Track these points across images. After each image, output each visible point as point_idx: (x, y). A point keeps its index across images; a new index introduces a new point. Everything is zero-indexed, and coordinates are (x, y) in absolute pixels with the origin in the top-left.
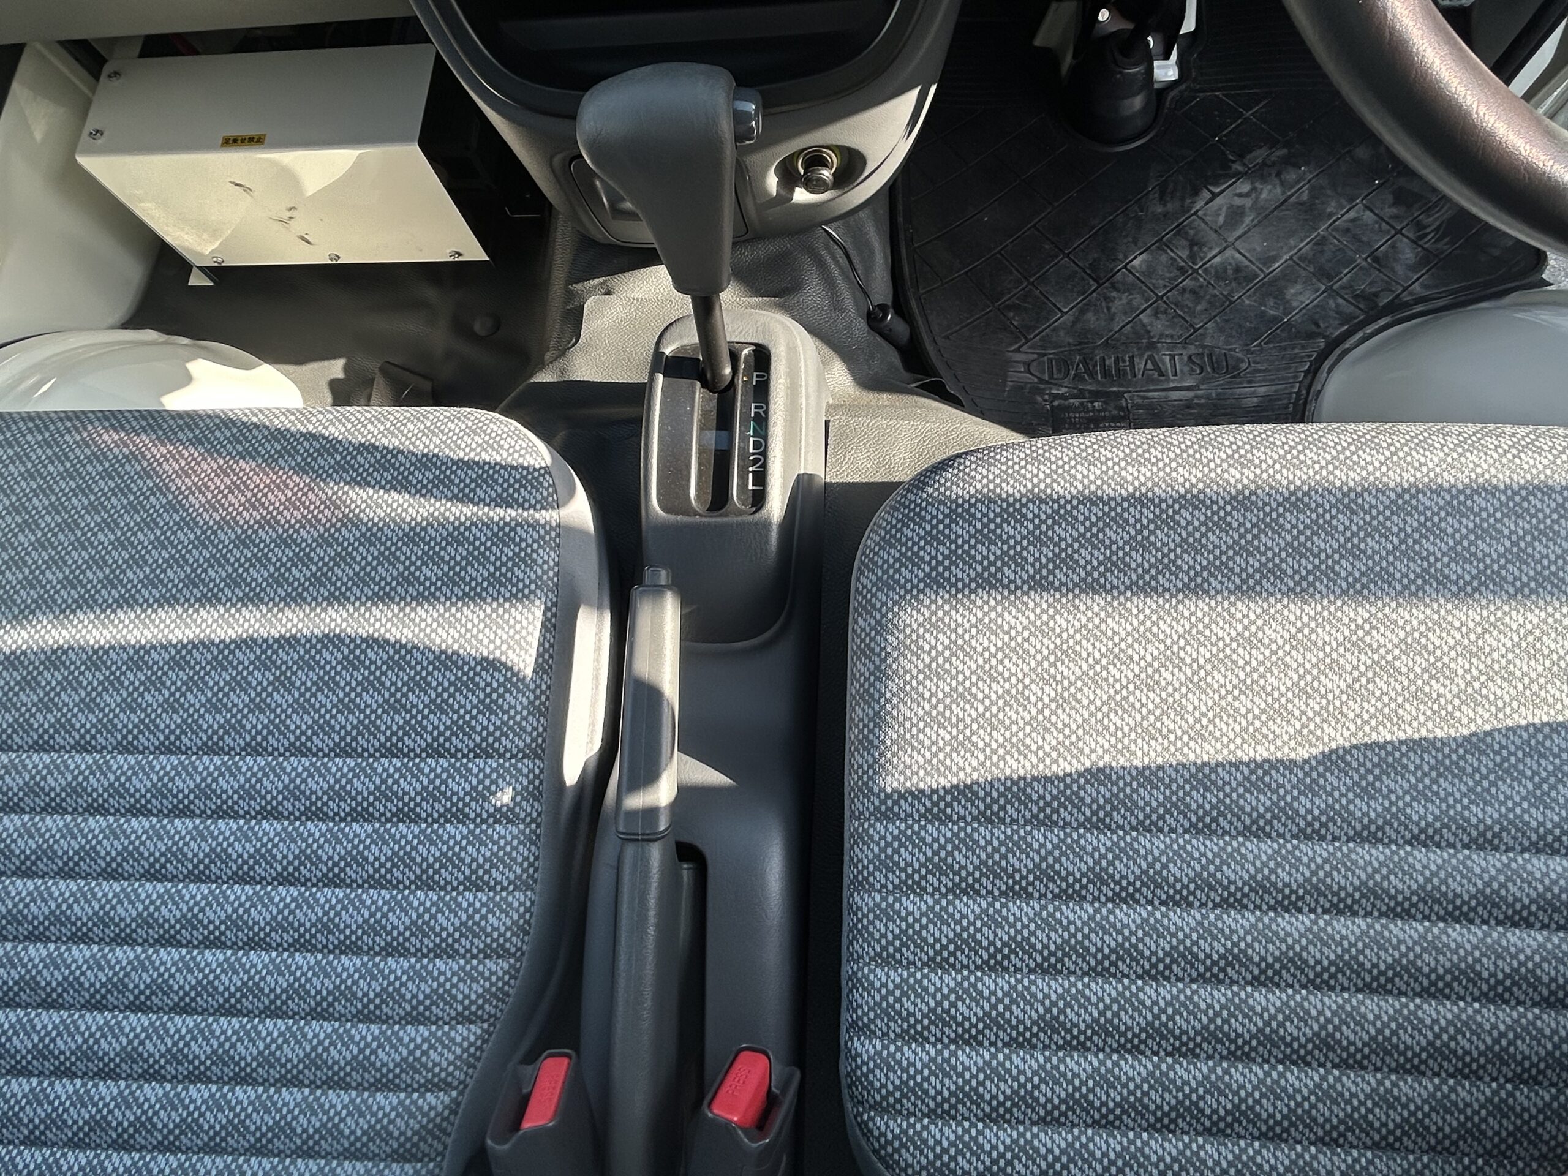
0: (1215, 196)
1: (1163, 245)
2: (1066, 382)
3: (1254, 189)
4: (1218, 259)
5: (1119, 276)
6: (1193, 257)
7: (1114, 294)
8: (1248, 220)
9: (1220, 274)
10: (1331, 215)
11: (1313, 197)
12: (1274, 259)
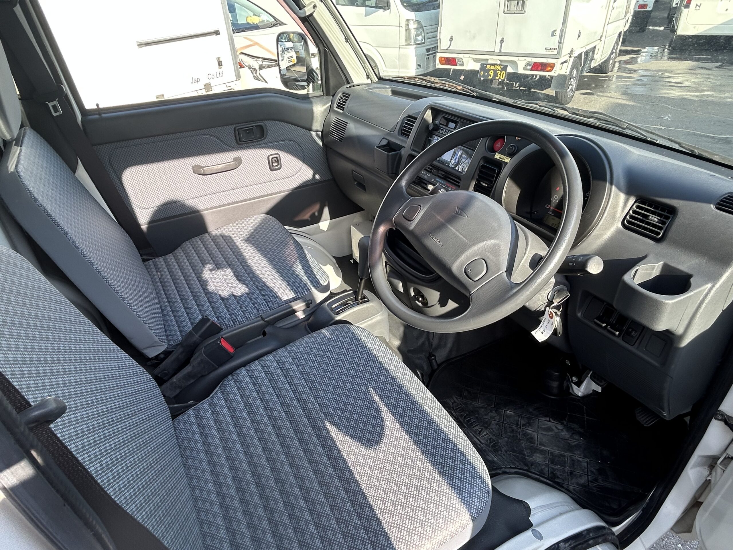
0: (550, 421)
1: (520, 416)
2: (457, 413)
3: (562, 430)
4: (530, 432)
5: (500, 410)
6: (523, 425)
7: (494, 412)
8: (550, 433)
9: (525, 434)
10: (574, 454)
11: (575, 446)
12: (544, 446)
